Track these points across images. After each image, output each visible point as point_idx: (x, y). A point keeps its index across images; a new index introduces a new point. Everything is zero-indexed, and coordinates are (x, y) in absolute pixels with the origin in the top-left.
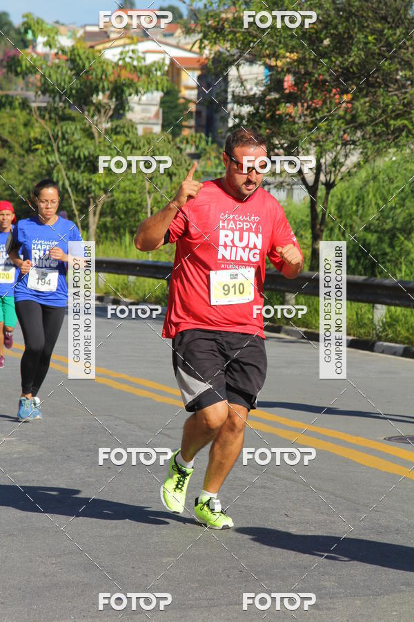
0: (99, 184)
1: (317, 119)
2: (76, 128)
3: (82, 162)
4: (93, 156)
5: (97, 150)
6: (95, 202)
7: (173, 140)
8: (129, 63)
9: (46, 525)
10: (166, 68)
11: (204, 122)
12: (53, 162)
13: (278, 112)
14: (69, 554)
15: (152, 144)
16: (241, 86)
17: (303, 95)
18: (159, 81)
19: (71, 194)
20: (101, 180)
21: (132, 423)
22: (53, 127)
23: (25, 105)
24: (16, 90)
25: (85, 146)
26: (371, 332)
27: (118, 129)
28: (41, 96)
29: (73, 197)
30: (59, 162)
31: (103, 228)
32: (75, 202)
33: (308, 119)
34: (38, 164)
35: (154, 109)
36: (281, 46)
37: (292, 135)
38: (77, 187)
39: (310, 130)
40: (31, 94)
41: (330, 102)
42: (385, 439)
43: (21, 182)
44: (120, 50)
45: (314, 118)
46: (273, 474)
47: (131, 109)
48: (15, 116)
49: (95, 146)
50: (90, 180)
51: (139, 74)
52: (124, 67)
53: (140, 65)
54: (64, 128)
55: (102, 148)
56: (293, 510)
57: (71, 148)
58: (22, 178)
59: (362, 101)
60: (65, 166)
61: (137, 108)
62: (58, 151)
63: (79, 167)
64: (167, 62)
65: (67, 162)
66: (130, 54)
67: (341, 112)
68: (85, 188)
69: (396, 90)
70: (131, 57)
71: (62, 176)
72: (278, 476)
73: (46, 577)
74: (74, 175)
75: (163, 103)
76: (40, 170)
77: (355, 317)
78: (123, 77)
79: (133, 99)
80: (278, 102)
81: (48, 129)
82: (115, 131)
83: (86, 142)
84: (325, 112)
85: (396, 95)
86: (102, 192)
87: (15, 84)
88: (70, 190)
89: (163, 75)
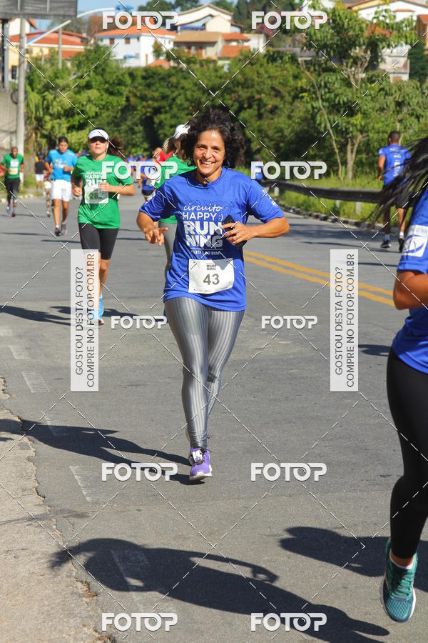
0: (356, 126)
2: (337, 79)
3: (341, 107)
4: (351, 102)
5: (355, 97)
6: (352, 142)
7: (421, 86)
8: (383, 21)
9: (319, 414)
10: (414, 24)
12: (316, 108)
14: (339, 438)
15: (403, 91)
18: (408, 35)
19: (332, 135)
20: (358, 122)
21: (388, 329)
22: (317, 77)
23: (293, 59)
24: (285, 46)
25: (345, 93)
27: (374, 78)
28: (307, 51)
29: (333, 138)
30: (322, 107)
31: (359, 164)
32: (336, 141)
34: (304, 110)
35: (403, 60)
38: (337, 129)
40: (298, 50)
43: (289, 126)
44: (375, 9)
47: (383, 60)
48: (286, 69)
49: (352, 94)
50: (348, 123)
51: (391, 30)
52: (378, 25)
53: (392, 22)
54: (326, 78)
55: (359, 95)
57: (332, 95)
58: (290, 122)
60: (327, 111)
61: (388, 60)
62: (322, 98)
63: (338, 111)
64: (415, 18)
65: (328, 108)
66: (384, 13)
68: (344, 129)
70: (384, 16)
71: (325, 120)
73: (321, 457)
74: (334, 118)
75: (410, 54)
76: (306, 115)
78: (377, 33)
79: (386, 52)
81: (313, 79)
82: (371, 80)
83: (345, 90)
86: (359, 133)
87: (285, 42)
88: (331, 131)
89: (412, 29)
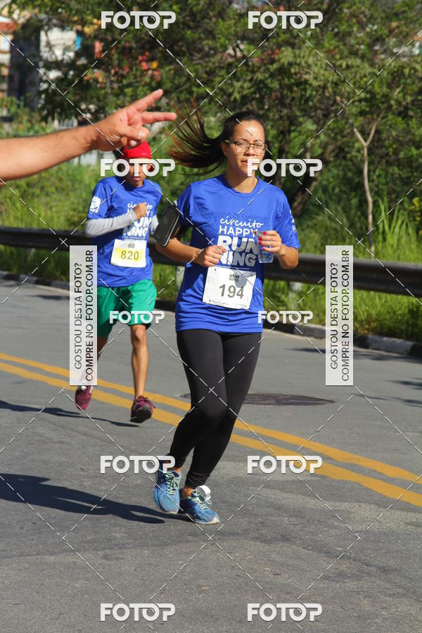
1: (123, 85)
11: (16, 85)
13: (86, 78)
16: (49, 51)
17: (110, 62)
26: (173, 293)
33: (115, 86)
36: (88, 12)
37: (99, 100)
39: (117, 95)
41: (137, 70)
42: (181, 396)
45: (121, 85)
46: (72, 430)
56: (89, 464)
59: (167, 68)
67: (147, 79)
69: (201, 59)
72: (76, 431)
77: (158, 278)
80: (85, 67)
84: (131, 79)
85: (200, 64)
